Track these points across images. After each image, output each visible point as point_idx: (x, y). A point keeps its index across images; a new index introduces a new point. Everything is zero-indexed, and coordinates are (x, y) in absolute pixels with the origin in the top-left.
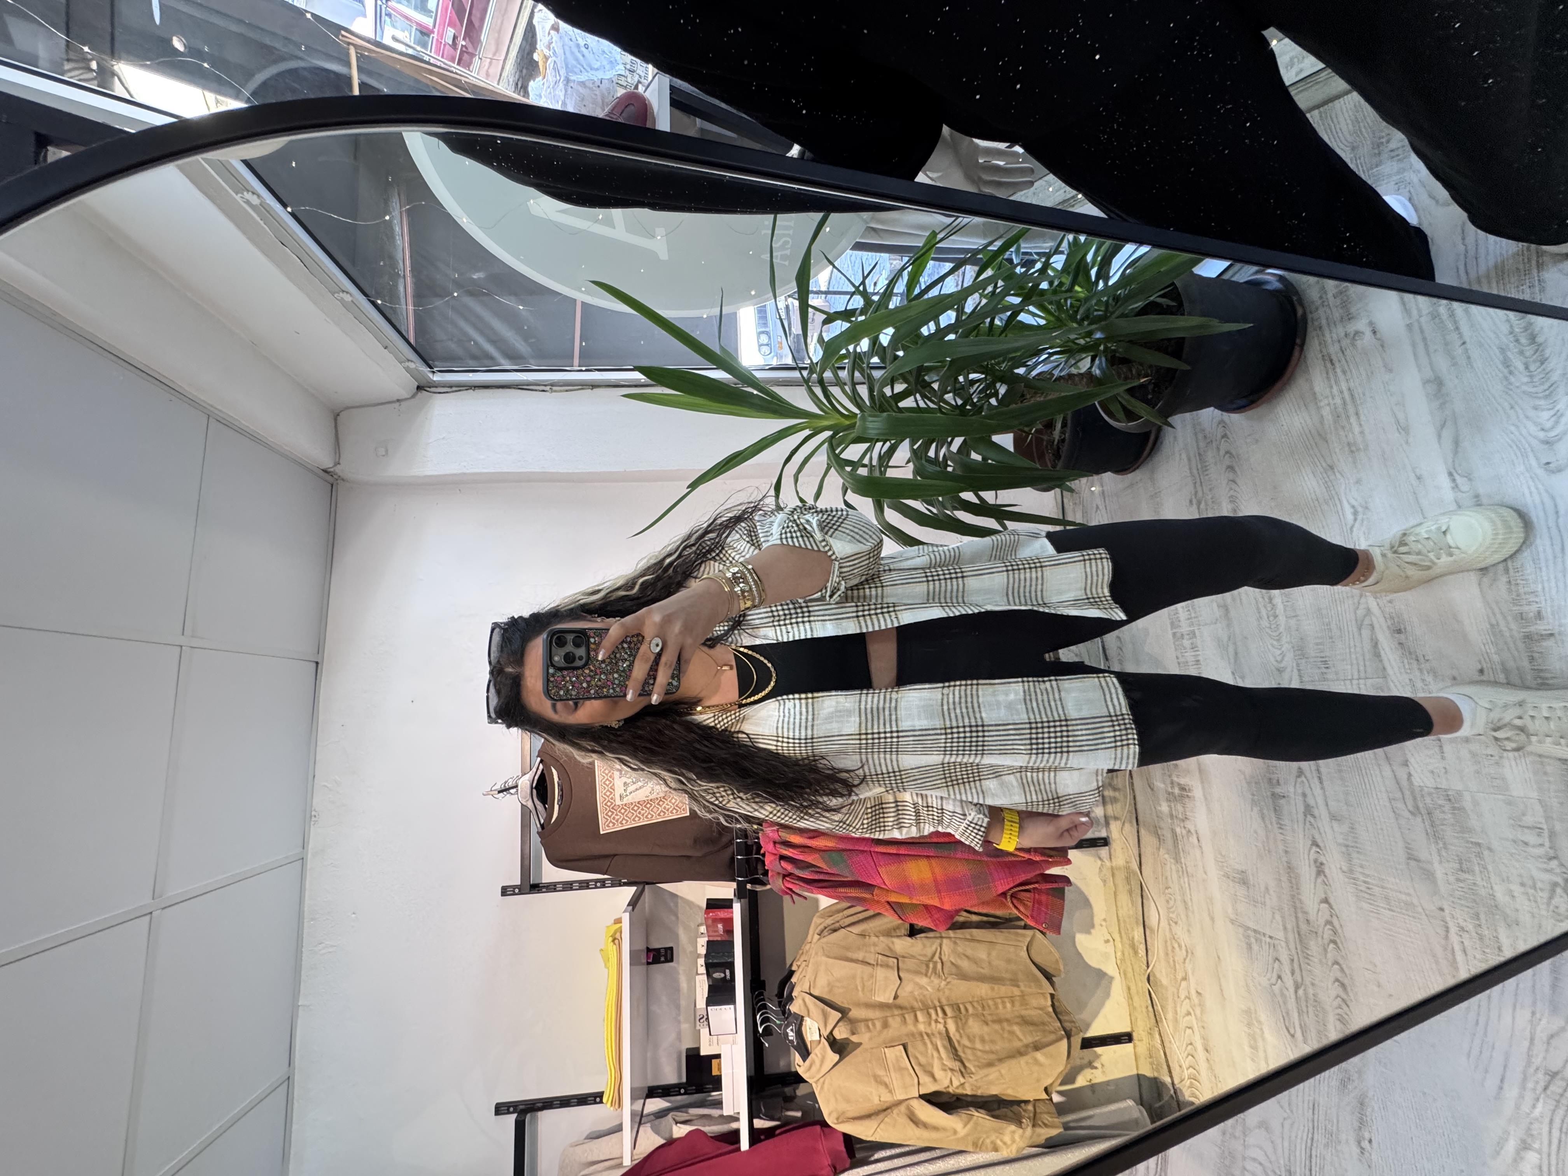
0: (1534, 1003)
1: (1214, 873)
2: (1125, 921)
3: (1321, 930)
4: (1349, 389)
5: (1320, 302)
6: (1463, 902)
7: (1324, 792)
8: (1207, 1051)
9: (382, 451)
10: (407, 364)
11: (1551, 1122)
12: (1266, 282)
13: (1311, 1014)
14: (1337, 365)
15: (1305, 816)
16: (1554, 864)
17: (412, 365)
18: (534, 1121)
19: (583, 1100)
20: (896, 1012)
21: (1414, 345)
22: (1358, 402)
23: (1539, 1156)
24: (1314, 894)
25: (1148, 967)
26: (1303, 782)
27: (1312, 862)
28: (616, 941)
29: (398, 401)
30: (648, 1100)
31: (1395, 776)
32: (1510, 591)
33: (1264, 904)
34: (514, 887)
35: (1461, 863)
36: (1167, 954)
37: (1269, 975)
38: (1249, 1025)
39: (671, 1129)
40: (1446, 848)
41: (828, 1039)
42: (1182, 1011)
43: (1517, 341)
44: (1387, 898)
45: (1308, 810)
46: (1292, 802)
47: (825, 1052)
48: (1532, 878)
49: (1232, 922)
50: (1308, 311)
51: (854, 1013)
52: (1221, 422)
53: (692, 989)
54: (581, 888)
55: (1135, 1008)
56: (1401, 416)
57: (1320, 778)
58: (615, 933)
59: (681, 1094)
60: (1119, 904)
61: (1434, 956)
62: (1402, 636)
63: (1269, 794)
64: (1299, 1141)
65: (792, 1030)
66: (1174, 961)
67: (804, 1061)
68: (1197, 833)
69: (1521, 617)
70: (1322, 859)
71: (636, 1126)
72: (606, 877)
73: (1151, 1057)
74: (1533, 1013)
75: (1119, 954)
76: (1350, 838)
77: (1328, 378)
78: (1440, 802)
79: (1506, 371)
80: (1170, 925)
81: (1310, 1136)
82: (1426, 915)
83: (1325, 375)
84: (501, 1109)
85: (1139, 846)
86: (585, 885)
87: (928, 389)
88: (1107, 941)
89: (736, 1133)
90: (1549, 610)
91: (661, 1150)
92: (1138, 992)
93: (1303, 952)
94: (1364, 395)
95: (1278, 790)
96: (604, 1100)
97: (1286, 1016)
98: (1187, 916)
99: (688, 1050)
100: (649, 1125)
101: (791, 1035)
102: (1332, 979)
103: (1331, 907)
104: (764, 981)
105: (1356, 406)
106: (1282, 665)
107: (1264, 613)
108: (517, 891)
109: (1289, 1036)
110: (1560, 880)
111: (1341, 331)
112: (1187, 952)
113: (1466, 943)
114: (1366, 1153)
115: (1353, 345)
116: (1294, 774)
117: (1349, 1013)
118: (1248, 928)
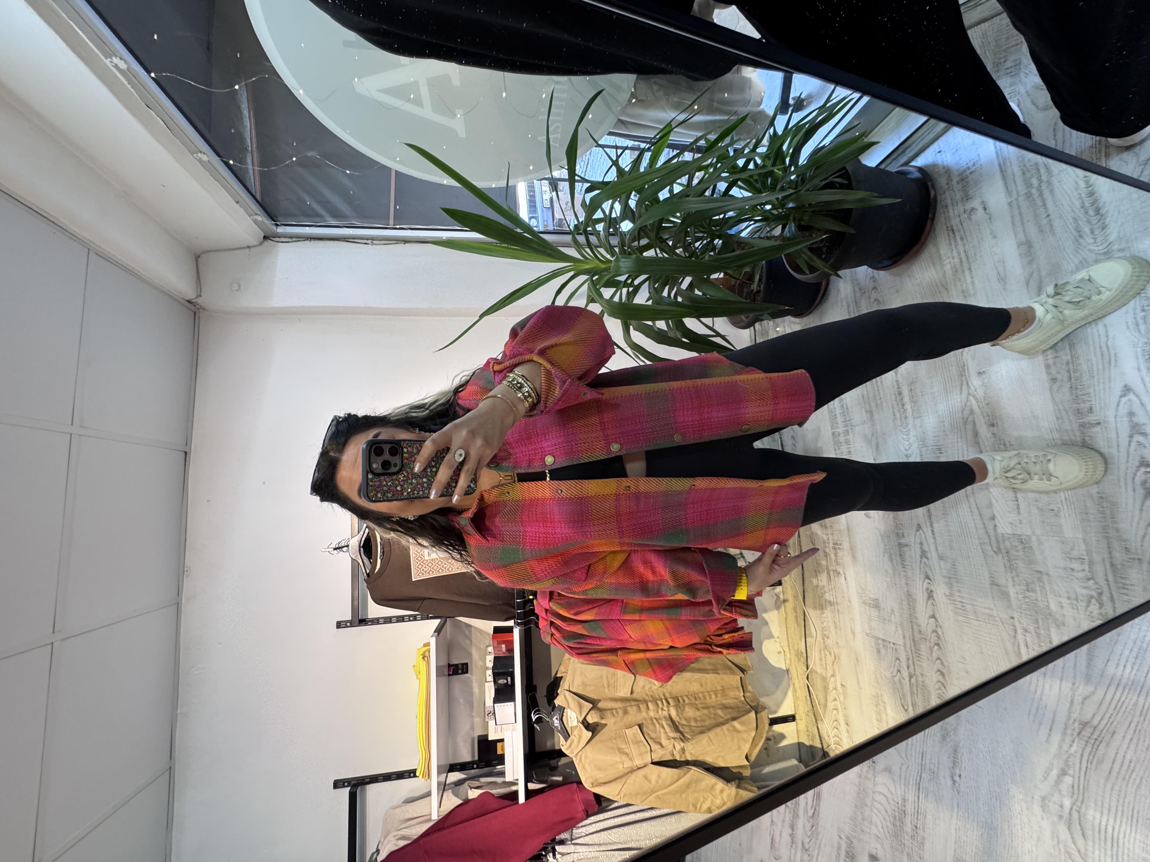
0: (1075, 677)
1: (855, 600)
2: (792, 638)
3: (929, 636)
4: (965, 251)
5: (946, 187)
6: (1026, 612)
7: (935, 542)
8: (847, 724)
9: (236, 287)
10: (255, 217)
11: (1082, 755)
12: (909, 173)
13: (920, 695)
14: (957, 233)
15: (921, 558)
16: (1091, 582)
17: (259, 218)
18: (364, 792)
19: (400, 775)
20: (633, 703)
21: (1013, 217)
22: (971, 260)
23: (1072, 779)
24: (926, 612)
25: (807, 669)
26: (920, 534)
27: (925, 591)
28: (426, 658)
29: (248, 247)
30: (450, 774)
31: (985, 527)
32: (1071, 394)
33: (890, 621)
34: (346, 622)
35: (1027, 585)
36: (821, 660)
37: (891, 671)
38: (877, 705)
39: (467, 794)
40: (1018, 576)
41: (583, 723)
42: (830, 698)
43: (1086, 213)
44: (975, 613)
45: (924, 554)
46: (913, 549)
47: (581, 732)
48: (1076, 594)
49: (867, 634)
50: (938, 194)
51: (601, 705)
52: (873, 277)
53: (483, 693)
54: (398, 621)
55: (798, 698)
56: (1001, 269)
57: (932, 531)
58: (425, 652)
59: (473, 768)
60: (788, 626)
61: (1006, 650)
62: (995, 428)
63: (897, 544)
64: (912, 777)
65: (557, 719)
66: (826, 664)
67: (566, 741)
68: (844, 574)
69: (1078, 412)
70: (933, 588)
71: (441, 792)
72: (416, 613)
73: (808, 731)
74: (1073, 684)
75: (788, 661)
76: (952, 573)
77: (950, 244)
78: (1016, 543)
79: (1077, 235)
80: (823, 639)
81: (919, 774)
82: (1002, 623)
83: (948, 241)
84: (338, 784)
85: (803, 585)
86: (401, 619)
87: (664, 244)
88: (780, 652)
89: (515, 794)
90: (1098, 407)
91: (461, 807)
92: (800, 687)
93: (915, 652)
94: (975, 255)
95: (903, 541)
96: (417, 774)
97: (902, 698)
98: (836, 633)
99: (479, 736)
100: (450, 791)
101: (556, 723)
102: (935, 670)
103: (936, 620)
104: (536, 686)
105: (969, 264)
106: (909, 452)
107: (898, 415)
108: (348, 624)
109: (903, 711)
110: (1094, 594)
111: (961, 208)
112: (835, 657)
113: (1028, 640)
114: (957, 785)
115: (970, 219)
116: (915, 529)
117: (946, 692)
118: (878, 639)
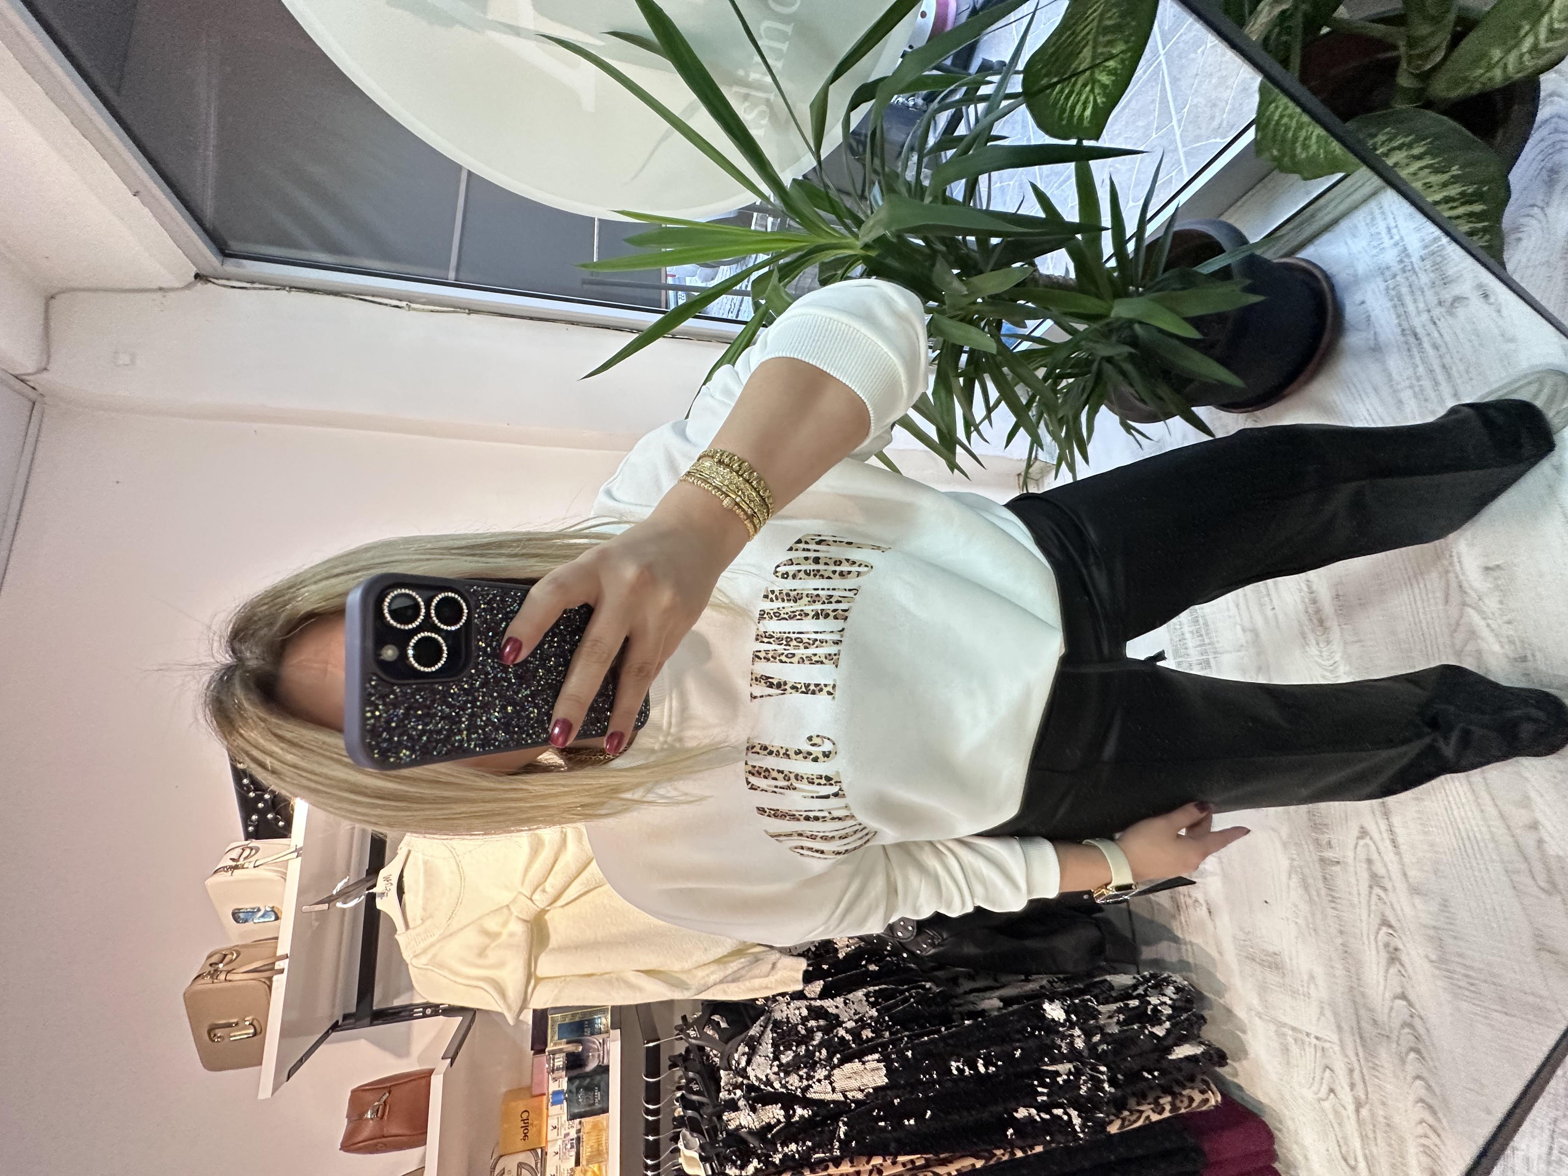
1: (1232, 953)
3: (1395, 1033)
4: (1444, 366)
7: (1401, 858)
9: (124, 359)
13: (1380, 1142)
14: (1425, 340)
15: (1371, 887)
24: (1385, 988)
26: (1367, 845)
27: (1381, 947)
29: (161, 289)
31: (1516, 842)
33: (1308, 996)
37: (1315, 1088)
45: (1375, 880)
46: (1351, 869)
49: (1262, 1016)
57: (1393, 841)
63: (1316, 859)
68: (1206, 902)
70: (1396, 943)
76: (1443, 919)
83: (1405, 353)
93: (1367, 1060)
95: (1329, 854)
97: (1343, 1143)
102: (1412, 1098)
103: (1410, 1004)
109: (1347, 1169)
111: (1427, 299)
116: (1355, 833)
117: (1442, 1147)
118: (1285, 1025)
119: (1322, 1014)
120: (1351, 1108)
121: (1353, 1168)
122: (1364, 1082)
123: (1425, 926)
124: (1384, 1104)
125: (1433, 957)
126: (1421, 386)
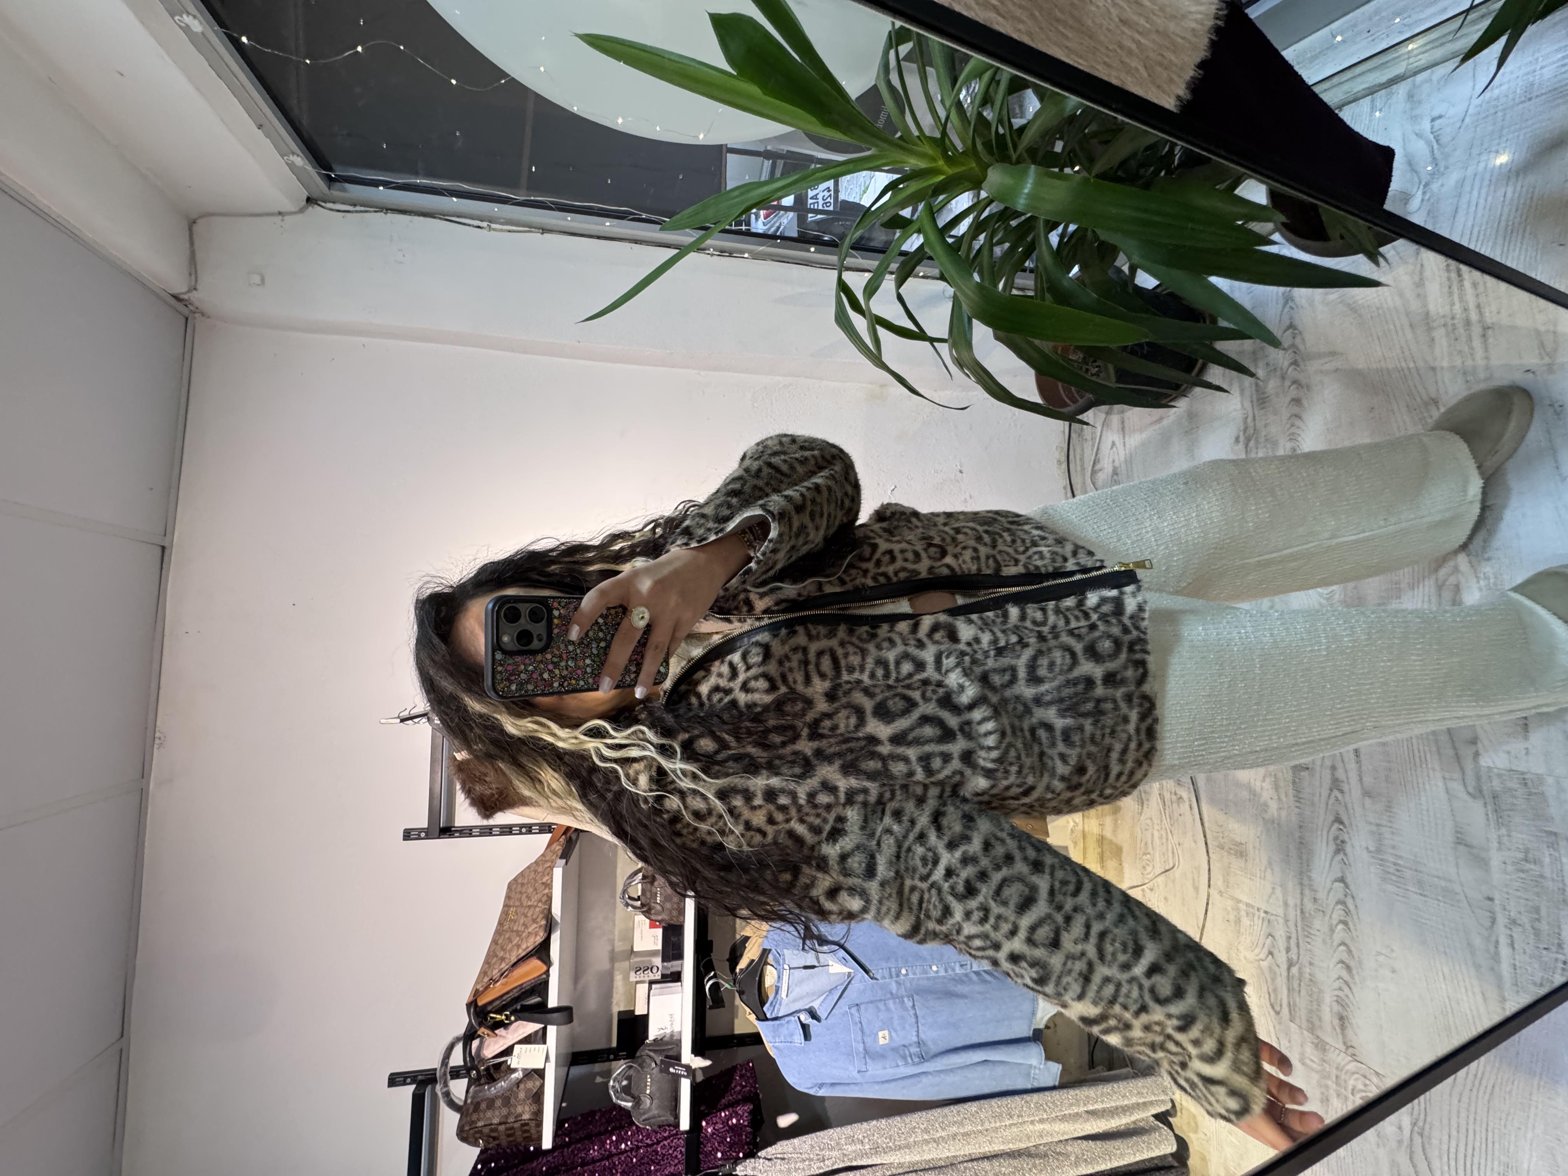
3: (1331, 908)
6: (1519, 894)
7: (1360, 767)
9: (256, 279)
10: (292, 158)
15: (1331, 790)
17: (298, 162)
27: (1331, 838)
29: (281, 214)
30: (572, 1068)
31: (1457, 754)
34: (421, 830)
35: (1527, 852)
37: (1257, 951)
40: (1509, 836)
45: (1336, 784)
46: (1318, 775)
49: (1221, 893)
52: (1292, 347)
54: (502, 834)
59: (609, 1060)
70: (1346, 837)
76: (1384, 817)
78: (1514, 784)
82: (1469, 904)
84: (395, 1080)
86: (507, 830)
93: (1303, 929)
97: (1273, 990)
98: (1166, 883)
102: (1335, 960)
103: (1347, 886)
108: (423, 835)
109: (1272, 1013)
113: (1515, 936)
117: (1351, 996)
118: (1239, 901)
119: (1273, 893)
120: (1284, 967)
121: (1278, 1013)
122: (1298, 946)
123: (1370, 823)
124: (1311, 964)
125: (1372, 849)
126: (1453, 325)
